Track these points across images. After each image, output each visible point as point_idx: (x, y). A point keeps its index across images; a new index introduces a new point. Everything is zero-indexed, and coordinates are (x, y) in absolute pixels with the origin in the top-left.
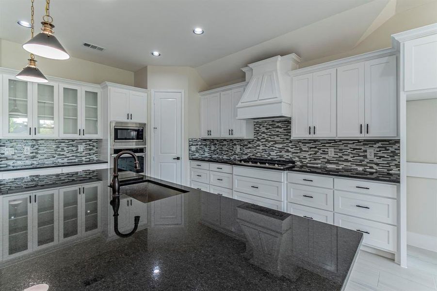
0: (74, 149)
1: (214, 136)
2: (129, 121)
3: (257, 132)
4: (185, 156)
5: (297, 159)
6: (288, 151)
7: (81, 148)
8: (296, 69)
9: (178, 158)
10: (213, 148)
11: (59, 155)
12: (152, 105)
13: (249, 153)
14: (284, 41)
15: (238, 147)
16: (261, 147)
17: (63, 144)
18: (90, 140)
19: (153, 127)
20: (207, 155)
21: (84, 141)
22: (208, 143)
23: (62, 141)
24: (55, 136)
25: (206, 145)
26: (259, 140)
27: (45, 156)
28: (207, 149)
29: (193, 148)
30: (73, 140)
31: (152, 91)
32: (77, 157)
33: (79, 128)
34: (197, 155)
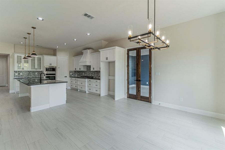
0: (34, 74)
1: (77, 70)
2: (51, 65)
3: (87, 69)
4: (68, 76)
5: (94, 76)
6: (93, 74)
7: (36, 74)
8: (93, 52)
9: (66, 77)
10: (78, 74)
11: (30, 75)
12: (58, 60)
13: (86, 75)
14: (89, 46)
15: (83, 73)
16: (88, 73)
17: (31, 72)
18: (39, 71)
19: (58, 67)
20: (76, 76)
21: (37, 71)
22: (77, 72)
23: (31, 71)
24: (29, 70)
25: (76, 73)
26: (87, 71)
27: (26, 76)
28: (76, 74)
29: (71, 74)
30: (34, 71)
31: (58, 56)
32: (35, 76)
33: (35, 68)
34: (72, 76)
